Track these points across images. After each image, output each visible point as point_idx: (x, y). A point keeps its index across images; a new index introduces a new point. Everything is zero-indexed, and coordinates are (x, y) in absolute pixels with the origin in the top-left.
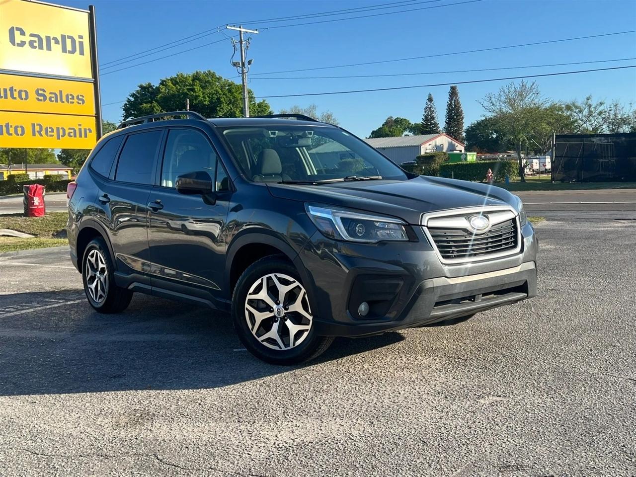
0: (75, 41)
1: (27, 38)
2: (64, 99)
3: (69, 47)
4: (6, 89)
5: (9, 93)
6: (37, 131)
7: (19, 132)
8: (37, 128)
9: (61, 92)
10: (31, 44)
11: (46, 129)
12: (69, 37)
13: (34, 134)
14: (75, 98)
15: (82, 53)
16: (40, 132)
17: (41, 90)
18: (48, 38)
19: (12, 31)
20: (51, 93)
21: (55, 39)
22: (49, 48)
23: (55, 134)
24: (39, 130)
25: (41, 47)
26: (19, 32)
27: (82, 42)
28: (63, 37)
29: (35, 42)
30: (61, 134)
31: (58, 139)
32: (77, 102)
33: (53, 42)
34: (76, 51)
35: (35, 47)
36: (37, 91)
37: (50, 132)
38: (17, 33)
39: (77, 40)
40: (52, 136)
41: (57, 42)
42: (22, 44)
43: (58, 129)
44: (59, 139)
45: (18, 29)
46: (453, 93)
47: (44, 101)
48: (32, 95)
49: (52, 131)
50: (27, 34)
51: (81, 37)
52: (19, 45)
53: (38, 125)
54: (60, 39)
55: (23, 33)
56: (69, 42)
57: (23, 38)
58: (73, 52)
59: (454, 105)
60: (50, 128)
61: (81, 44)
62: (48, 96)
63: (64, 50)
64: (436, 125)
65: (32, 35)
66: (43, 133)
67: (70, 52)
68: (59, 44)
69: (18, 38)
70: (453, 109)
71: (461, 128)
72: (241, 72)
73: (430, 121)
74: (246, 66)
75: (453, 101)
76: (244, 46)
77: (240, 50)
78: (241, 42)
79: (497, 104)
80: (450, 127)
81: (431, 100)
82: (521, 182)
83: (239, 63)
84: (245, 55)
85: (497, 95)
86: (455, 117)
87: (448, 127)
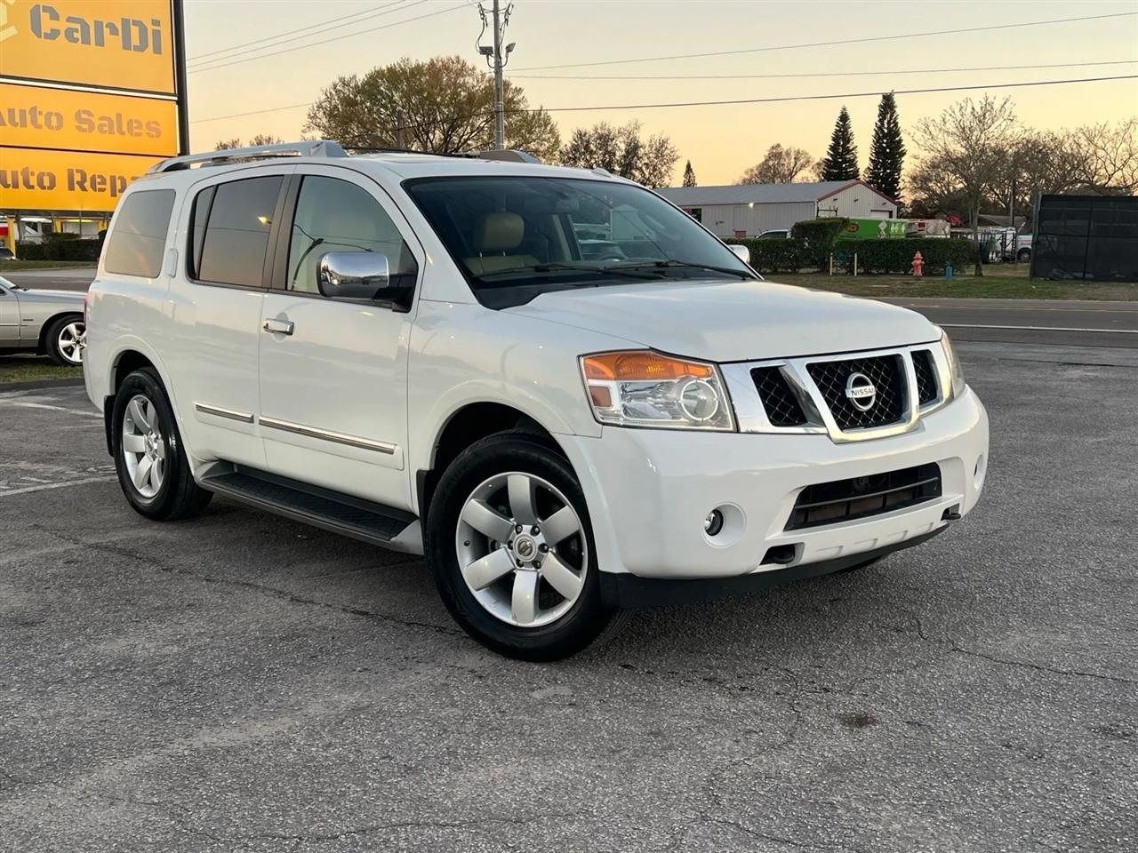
0: (146, 29)
1: (62, 25)
2: (125, 128)
3: (135, 41)
4: (25, 111)
5: (28, 117)
6: (78, 183)
7: (47, 182)
8: (77, 177)
9: (119, 116)
10: (69, 35)
11: (93, 179)
12: (136, 23)
13: (71, 188)
14: (144, 127)
15: (157, 50)
16: (81, 185)
17: (84, 112)
18: (98, 25)
19: (35, 13)
20: (101, 118)
21: (111, 26)
22: (100, 42)
23: (108, 187)
24: (80, 180)
25: (86, 41)
26: (48, 15)
27: (159, 31)
28: (125, 22)
29: (77, 31)
30: (119, 186)
31: (112, 196)
32: (147, 134)
33: (106, 31)
34: (147, 46)
35: (76, 40)
36: (78, 115)
37: (99, 183)
38: (45, 16)
39: (150, 28)
40: (103, 190)
41: (114, 31)
42: (54, 34)
43: (113, 179)
44: (116, 196)
45: (46, 9)
46: (888, 105)
47: (90, 131)
48: (70, 122)
49: (104, 182)
50: (63, 18)
51: (156, 23)
52: (47, 36)
53: (77, 171)
54: (119, 26)
55: (55, 16)
56: (135, 31)
57: (55, 25)
58: (142, 47)
59: (887, 128)
60: (100, 177)
61: (157, 34)
62: (97, 122)
63: (127, 45)
64: (852, 163)
65: (70, 19)
66: (87, 185)
67: (136, 48)
68: (118, 35)
69: (47, 24)
70: (885, 136)
71: (899, 170)
72: (493, 65)
73: (842, 155)
74: (503, 53)
75: (886, 121)
76: (502, 19)
77: (493, 26)
78: (496, 11)
79: (940, 136)
80: (880, 169)
81: (844, 118)
82: (976, 275)
83: (491, 48)
84: (501, 34)
85: (939, 120)
86: (888, 150)
87: (875, 167)
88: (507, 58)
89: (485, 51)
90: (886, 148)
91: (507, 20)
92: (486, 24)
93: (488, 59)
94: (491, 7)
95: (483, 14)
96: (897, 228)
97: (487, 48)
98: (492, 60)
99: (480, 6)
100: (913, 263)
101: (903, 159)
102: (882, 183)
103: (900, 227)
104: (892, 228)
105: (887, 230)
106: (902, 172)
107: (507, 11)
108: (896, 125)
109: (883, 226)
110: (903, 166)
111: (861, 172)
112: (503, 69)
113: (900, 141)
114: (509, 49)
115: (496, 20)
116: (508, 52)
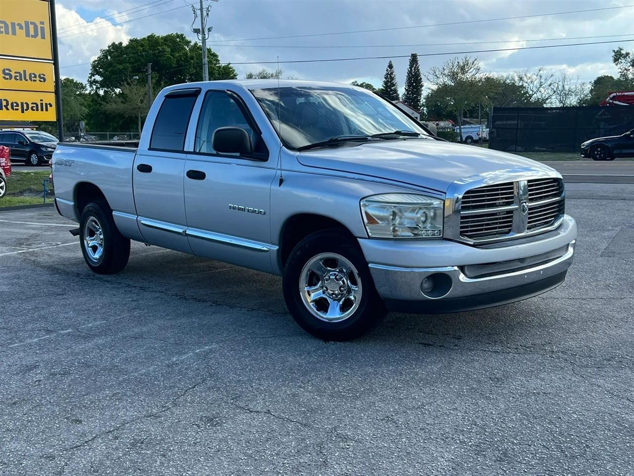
0: (37, 26)
2: (28, 78)
3: (32, 32)
6: (4, 106)
9: (25, 71)
12: (32, 23)
14: (37, 76)
15: (43, 37)
16: (6, 107)
17: (7, 69)
18: (13, 24)
20: (16, 73)
21: (19, 25)
22: (14, 33)
23: (20, 108)
24: (5, 104)
25: (7, 32)
27: (43, 27)
28: (27, 23)
29: (2, 28)
30: (25, 108)
31: (22, 112)
32: (39, 80)
33: (17, 27)
34: (38, 35)
35: (2, 33)
36: (4, 71)
37: (15, 106)
39: (39, 26)
40: (18, 109)
41: (21, 28)
43: (22, 104)
44: (24, 112)
46: (414, 59)
49: (17, 105)
51: (42, 23)
53: (4, 100)
54: (24, 25)
56: (31, 27)
58: (35, 36)
59: (414, 72)
60: (15, 103)
61: (43, 29)
62: (14, 75)
63: (28, 35)
64: (396, 91)
66: (9, 107)
67: (32, 36)
68: (23, 29)
70: (413, 76)
71: (420, 95)
72: (201, 39)
73: (390, 87)
74: (206, 33)
75: (413, 68)
76: (205, 13)
77: (200, 17)
78: (201, 9)
79: (441, 77)
80: (410, 94)
81: (391, 66)
83: (200, 29)
84: (205, 22)
85: (441, 69)
86: (414, 84)
87: (408, 94)
88: (209, 34)
89: (196, 31)
90: (413, 83)
91: (207, 14)
92: (196, 16)
93: (198, 36)
94: (199, 7)
95: (194, 11)
97: (197, 29)
98: (200, 36)
99: (193, 6)
101: (422, 88)
102: (412, 102)
106: (422, 96)
107: (208, 9)
108: (418, 70)
110: (422, 92)
111: (400, 96)
112: (206, 41)
113: (421, 79)
114: (209, 30)
115: (202, 14)
116: (209, 32)
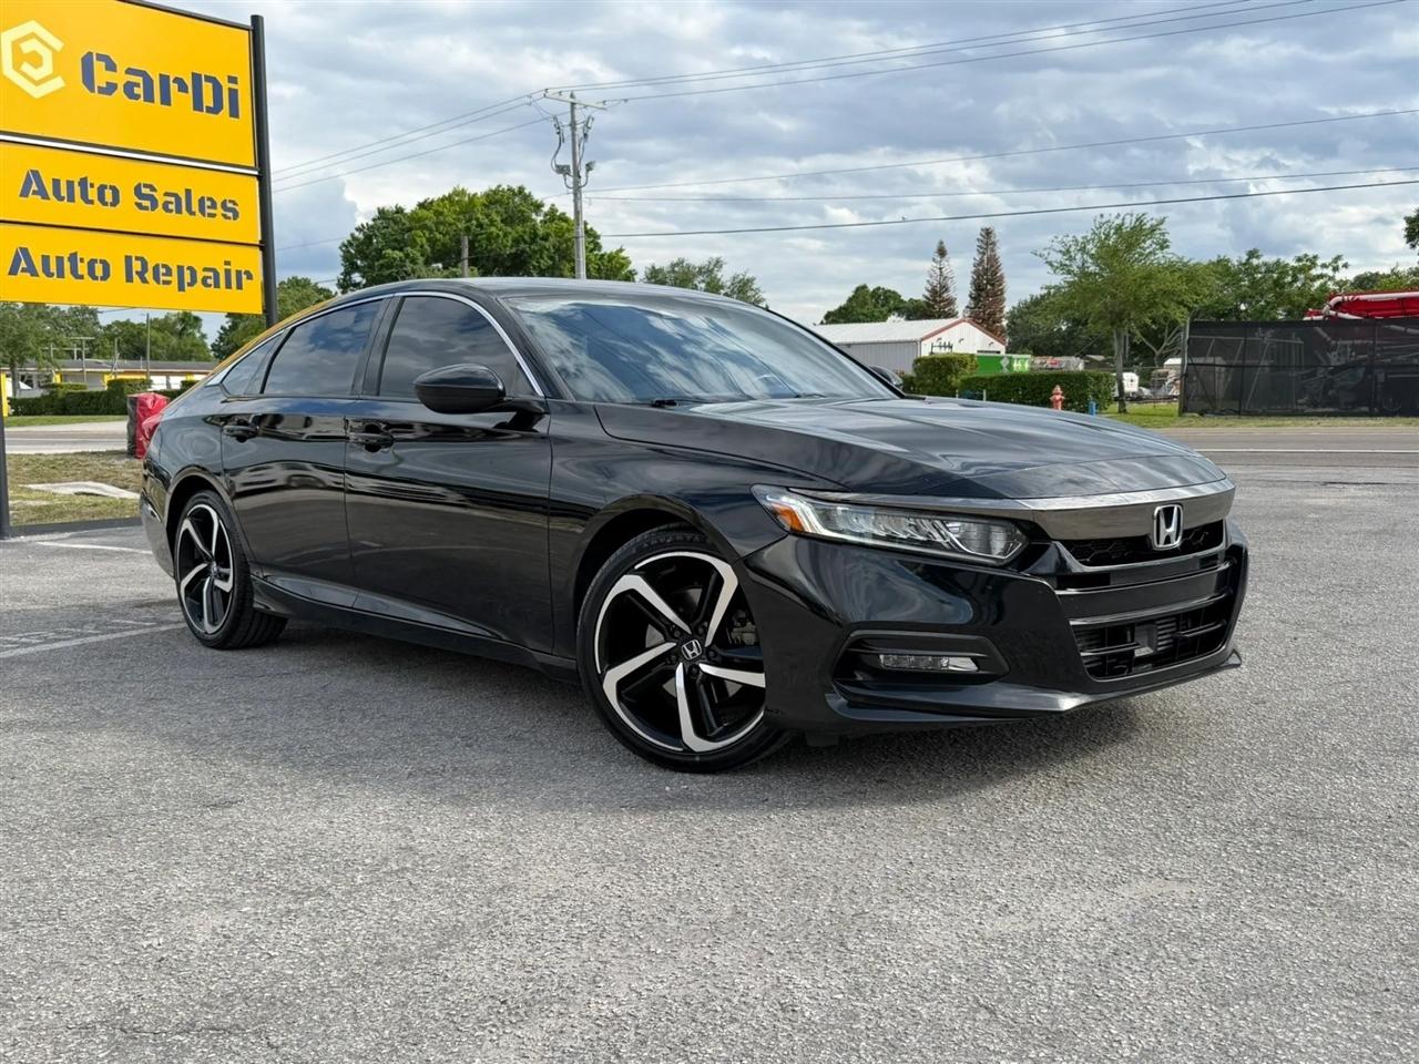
0: (221, 87)
1: (120, 78)
2: (195, 207)
3: (208, 101)
4: (73, 182)
5: (77, 189)
6: (137, 273)
7: (99, 271)
8: (137, 266)
9: (188, 192)
10: (129, 89)
11: (156, 269)
12: (208, 79)
13: (129, 279)
14: (219, 205)
15: (234, 113)
16: (141, 275)
17: (146, 186)
18: (164, 79)
19: (87, 62)
20: (166, 194)
21: (179, 81)
22: (166, 100)
23: (174, 278)
24: (139, 269)
25: (149, 97)
26: (103, 64)
27: (236, 91)
28: (196, 78)
29: (138, 85)
30: (187, 279)
31: (177, 291)
32: (222, 215)
33: (174, 87)
34: (222, 107)
35: (137, 97)
36: (138, 189)
37: (164, 275)
38: (99, 66)
39: (226, 86)
40: (168, 283)
41: (183, 87)
42: (110, 89)
43: (180, 269)
44: (184, 289)
45: (101, 57)
47: (153, 209)
48: (128, 197)
49: (169, 273)
50: (121, 68)
51: (233, 80)
52: (101, 90)
53: (137, 258)
54: (189, 82)
55: (111, 66)
56: (207, 88)
57: (111, 77)
58: (216, 109)
59: (988, 264)
60: (164, 266)
61: (233, 94)
62: (161, 199)
63: (198, 105)
65: (130, 71)
66: (149, 275)
67: (209, 110)
68: (187, 92)
69: (101, 76)
70: (985, 272)
72: (571, 186)
73: (940, 293)
74: (582, 173)
75: (985, 256)
76: (580, 133)
77: (570, 142)
78: (573, 125)
80: (979, 305)
81: (941, 252)
82: (1120, 412)
83: (568, 167)
84: (580, 152)
86: (988, 287)
87: (976, 306)
88: (587, 177)
89: (562, 170)
90: (986, 285)
91: (585, 135)
92: (562, 140)
93: (565, 178)
94: (568, 121)
95: (559, 129)
96: (1020, 365)
97: (563, 167)
98: (570, 180)
99: (555, 118)
100: (1051, 398)
103: (1023, 364)
104: (1015, 365)
105: (1010, 366)
107: (586, 125)
108: (996, 260)
109: (1004, 363)
112: (583, 189)
113: (1002, 277)
114: (589, 167)
115: (573, 135)
116: (588, 171)
